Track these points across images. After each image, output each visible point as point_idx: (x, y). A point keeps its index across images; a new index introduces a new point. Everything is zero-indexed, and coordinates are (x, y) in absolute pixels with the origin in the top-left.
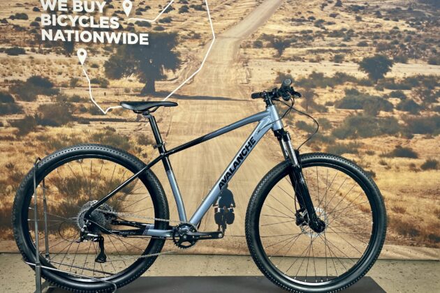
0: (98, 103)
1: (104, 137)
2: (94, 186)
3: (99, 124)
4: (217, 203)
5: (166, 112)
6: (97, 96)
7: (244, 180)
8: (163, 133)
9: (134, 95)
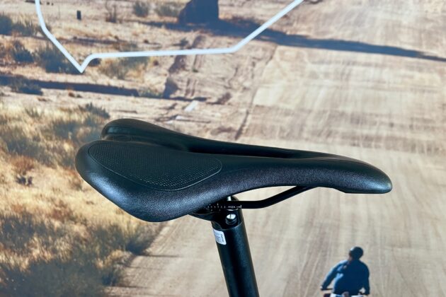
0: (60, 40)
1: (81, 130)
2: (62, 236)
3: (67, 98)
4: (332, 285)
5: (241, 79)
6: (57, 19)
7: (402, 246)
8: (229, 130)
9: (159, 25)
